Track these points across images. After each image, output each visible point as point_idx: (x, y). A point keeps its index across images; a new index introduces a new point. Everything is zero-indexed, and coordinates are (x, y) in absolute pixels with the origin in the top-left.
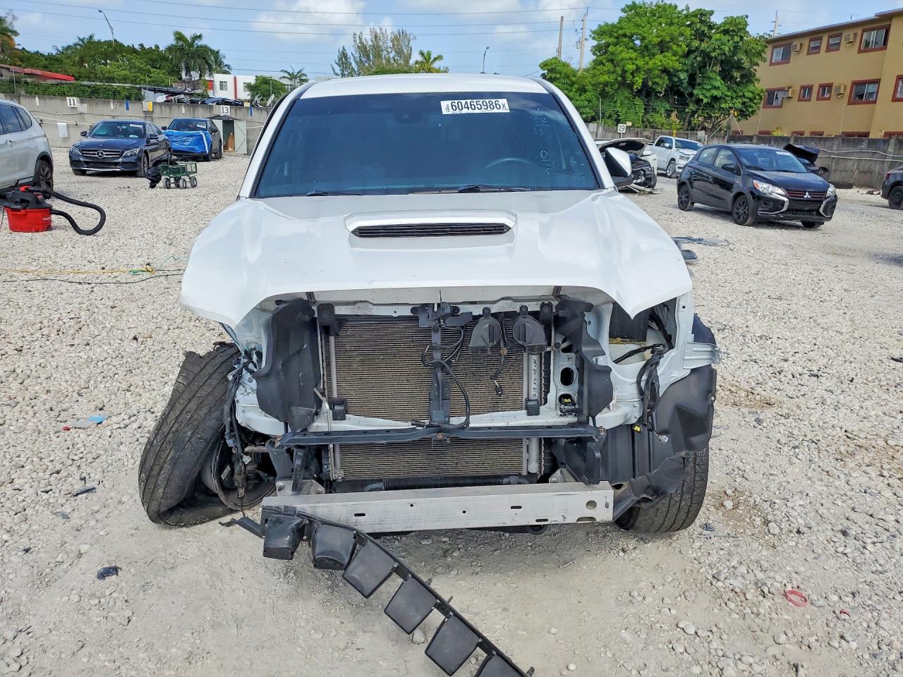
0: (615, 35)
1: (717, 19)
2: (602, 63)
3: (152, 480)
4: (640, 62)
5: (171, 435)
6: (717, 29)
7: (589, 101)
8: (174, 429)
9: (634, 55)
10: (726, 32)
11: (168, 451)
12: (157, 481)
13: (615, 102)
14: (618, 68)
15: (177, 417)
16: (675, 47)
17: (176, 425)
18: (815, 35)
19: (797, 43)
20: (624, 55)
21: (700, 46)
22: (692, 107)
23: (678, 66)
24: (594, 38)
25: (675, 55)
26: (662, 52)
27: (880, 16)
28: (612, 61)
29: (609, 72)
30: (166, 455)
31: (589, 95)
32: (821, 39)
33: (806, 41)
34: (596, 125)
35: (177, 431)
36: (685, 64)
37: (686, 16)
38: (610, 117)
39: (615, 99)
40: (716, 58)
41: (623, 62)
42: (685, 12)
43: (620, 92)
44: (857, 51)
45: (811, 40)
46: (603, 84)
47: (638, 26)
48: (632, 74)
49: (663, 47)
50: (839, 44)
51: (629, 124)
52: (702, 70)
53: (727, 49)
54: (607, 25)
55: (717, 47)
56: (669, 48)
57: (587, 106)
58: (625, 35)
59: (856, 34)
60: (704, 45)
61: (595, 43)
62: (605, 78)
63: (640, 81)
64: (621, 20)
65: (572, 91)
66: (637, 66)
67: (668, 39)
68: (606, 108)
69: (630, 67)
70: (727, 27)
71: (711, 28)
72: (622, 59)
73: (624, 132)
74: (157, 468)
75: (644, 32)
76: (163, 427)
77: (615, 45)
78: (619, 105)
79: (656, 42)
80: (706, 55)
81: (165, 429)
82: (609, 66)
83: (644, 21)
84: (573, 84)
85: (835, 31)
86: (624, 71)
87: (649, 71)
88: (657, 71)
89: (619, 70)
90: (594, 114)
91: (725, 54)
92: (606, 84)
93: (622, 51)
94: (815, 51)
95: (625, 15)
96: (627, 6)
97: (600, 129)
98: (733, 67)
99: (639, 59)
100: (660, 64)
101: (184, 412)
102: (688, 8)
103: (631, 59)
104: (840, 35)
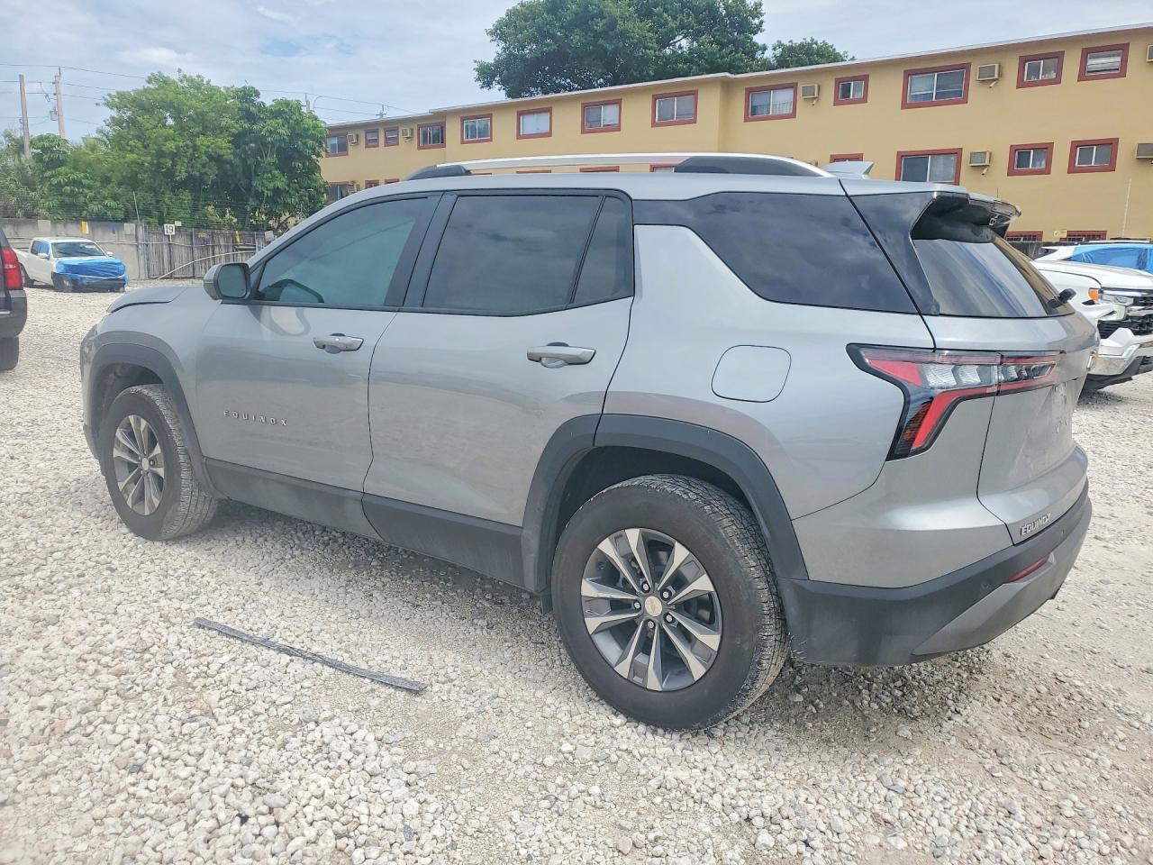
1: (266, 100)
14: (152, 152)
18: (370, 127)
19: (352, 134)
21: (251, 128)
22: (252, 202)
27: (434, 113)
32: (377, 132)
33: (361, 133)
34: (134, 225)
40: (273, 144)
44: (416, 147)
45: (367, 132)
49: (207, 128)
50: (397, 139)
51: (178, 224)
53: (285, 135)
55: (273, 131)
59: (412, 130)
63: (184, 170)
69: (168, 150)
70: (279, 109)
71: (260, 109)
73: (174, 233)
80: (261, 141)
85: (391, 125)
86: (160, 154)
87: (194, 158)
88: (206, 160)
90: (125, 209)
91: (282, 139)
94: (373, 144)
97: (141, 231)
98: (292, 156)
99: (177, 140)
104: (396, 130)
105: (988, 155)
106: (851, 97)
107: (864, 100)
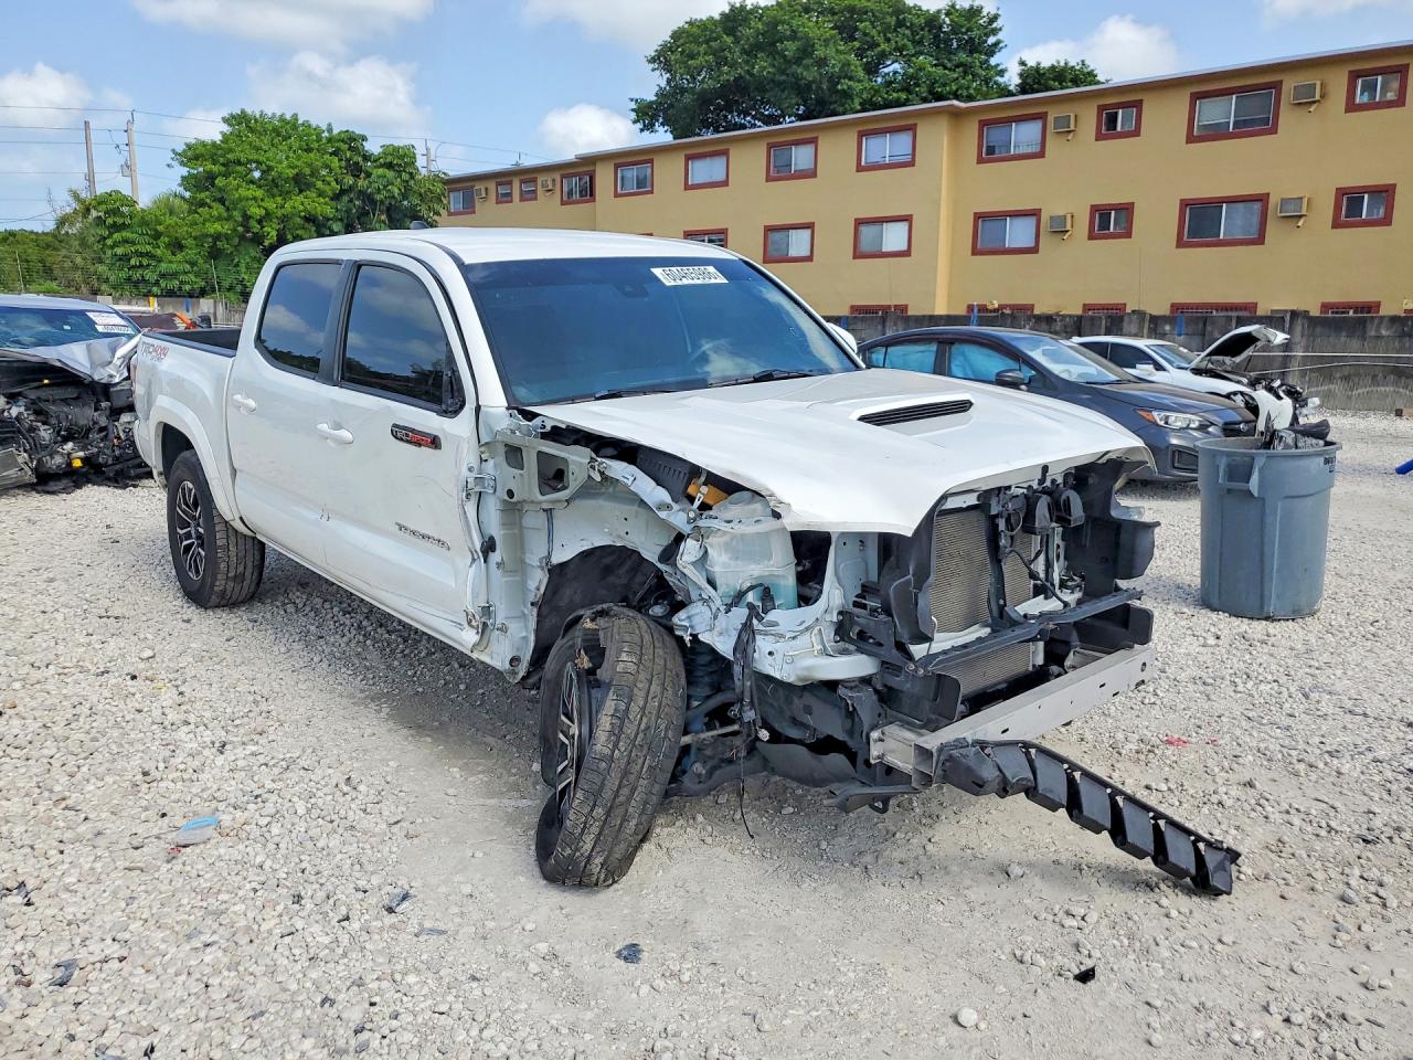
0: (221, 160)
1: (373, 147)
2: (202, 204)
3: (619, 811)
4: (271, 205)
5: (641, 735)
6: (375, 161)
7: (193, 264)
8: (643, 726)
9: (259, 193)
10: (390, 166)
11: (640, 761)
12: (627, 810)
13: (237, 265)
14: (235, 213)
15: (643, 708)
16: (319, 184)
17: (645, 720)
18: (502, 178)
19: (479, 186)
20: (243, 192)
21: (355, 183)
23: (329, 211)
24: (183, 164)
25: (321, 194)
26: (301, 191)
27: (582, 159)
28: (222, 201)
29: (219, 219)
30: (639, 766)
31: (191, 253)
32: (510, 183)
33: (492, 185)
34: (212, 300)
35: (648, 728)
36: (337, 210)
37: (330, 140)
38: (231, 288)
39: (236, 260)
40: (382, 202)
41: (243, 203)
42: (326, 134)
43: (241, 249)
44: (559, 203)
45: (498, 184)
46: (211, 236)
47: (258, 149)
48: (260, 222)
49: (301, 183)
50: (534, 192)
52: (362, 219)
53: (396, 191)
54: (204, 144)
55: (381, 187)
56: (309, 186)
57: (189, 272)
58: (239, 163)
59: (554, 180)
60: (362, 183)
61: (184, 171)
62: (217, 227)
63: (274, 233)
64: (226, 138)
65: (159, 247)
66: (266, 210)
67: (307, 171)
68: (222, 275)
69: (256, 211)
70: (389, 159)
71: (366, 157)
72: (240, 199)
74: (625, 791)
75: (268, 159)
76: (625, 729)
77: (226, 175)
78: (243, 270)
79: (291, 175)
80: (368, 198)
81: (630, 730)
82: (218, 209)
83: (265, 141)
84: (157, 235)
85: (528, 175)
86: (246, 217)
87: (284, 219)
88: (299, 220)
89: (237, 215)
90: (203, 284)
91: (394, 197)
92: (217, 237)
93: (239, 186)
94: (505, 199)
95: (230, 129)
96: (233, 117)
97: (220, 309)
98: (405, 216)
99: (266, 199)
100: (301, 208)
101: (650, 698)
102: (330, 130)
103: (255, 198)
104: (534, 181)
105: (1305, 201)
106: (1119, 129)
107: (1136, 133)
